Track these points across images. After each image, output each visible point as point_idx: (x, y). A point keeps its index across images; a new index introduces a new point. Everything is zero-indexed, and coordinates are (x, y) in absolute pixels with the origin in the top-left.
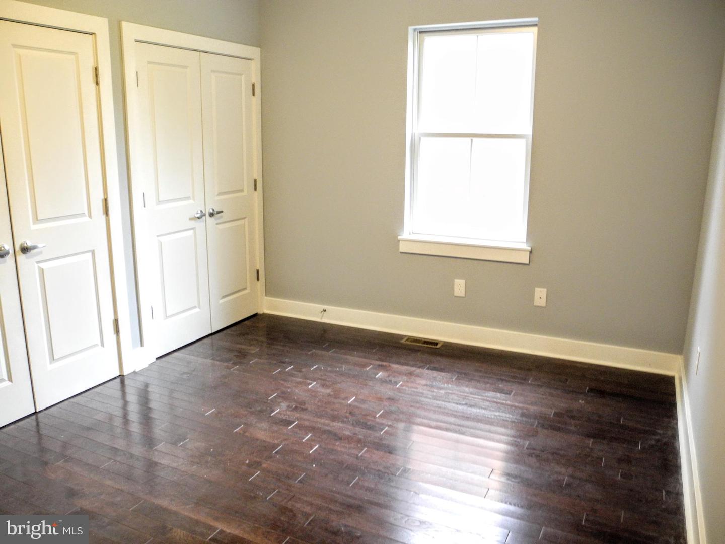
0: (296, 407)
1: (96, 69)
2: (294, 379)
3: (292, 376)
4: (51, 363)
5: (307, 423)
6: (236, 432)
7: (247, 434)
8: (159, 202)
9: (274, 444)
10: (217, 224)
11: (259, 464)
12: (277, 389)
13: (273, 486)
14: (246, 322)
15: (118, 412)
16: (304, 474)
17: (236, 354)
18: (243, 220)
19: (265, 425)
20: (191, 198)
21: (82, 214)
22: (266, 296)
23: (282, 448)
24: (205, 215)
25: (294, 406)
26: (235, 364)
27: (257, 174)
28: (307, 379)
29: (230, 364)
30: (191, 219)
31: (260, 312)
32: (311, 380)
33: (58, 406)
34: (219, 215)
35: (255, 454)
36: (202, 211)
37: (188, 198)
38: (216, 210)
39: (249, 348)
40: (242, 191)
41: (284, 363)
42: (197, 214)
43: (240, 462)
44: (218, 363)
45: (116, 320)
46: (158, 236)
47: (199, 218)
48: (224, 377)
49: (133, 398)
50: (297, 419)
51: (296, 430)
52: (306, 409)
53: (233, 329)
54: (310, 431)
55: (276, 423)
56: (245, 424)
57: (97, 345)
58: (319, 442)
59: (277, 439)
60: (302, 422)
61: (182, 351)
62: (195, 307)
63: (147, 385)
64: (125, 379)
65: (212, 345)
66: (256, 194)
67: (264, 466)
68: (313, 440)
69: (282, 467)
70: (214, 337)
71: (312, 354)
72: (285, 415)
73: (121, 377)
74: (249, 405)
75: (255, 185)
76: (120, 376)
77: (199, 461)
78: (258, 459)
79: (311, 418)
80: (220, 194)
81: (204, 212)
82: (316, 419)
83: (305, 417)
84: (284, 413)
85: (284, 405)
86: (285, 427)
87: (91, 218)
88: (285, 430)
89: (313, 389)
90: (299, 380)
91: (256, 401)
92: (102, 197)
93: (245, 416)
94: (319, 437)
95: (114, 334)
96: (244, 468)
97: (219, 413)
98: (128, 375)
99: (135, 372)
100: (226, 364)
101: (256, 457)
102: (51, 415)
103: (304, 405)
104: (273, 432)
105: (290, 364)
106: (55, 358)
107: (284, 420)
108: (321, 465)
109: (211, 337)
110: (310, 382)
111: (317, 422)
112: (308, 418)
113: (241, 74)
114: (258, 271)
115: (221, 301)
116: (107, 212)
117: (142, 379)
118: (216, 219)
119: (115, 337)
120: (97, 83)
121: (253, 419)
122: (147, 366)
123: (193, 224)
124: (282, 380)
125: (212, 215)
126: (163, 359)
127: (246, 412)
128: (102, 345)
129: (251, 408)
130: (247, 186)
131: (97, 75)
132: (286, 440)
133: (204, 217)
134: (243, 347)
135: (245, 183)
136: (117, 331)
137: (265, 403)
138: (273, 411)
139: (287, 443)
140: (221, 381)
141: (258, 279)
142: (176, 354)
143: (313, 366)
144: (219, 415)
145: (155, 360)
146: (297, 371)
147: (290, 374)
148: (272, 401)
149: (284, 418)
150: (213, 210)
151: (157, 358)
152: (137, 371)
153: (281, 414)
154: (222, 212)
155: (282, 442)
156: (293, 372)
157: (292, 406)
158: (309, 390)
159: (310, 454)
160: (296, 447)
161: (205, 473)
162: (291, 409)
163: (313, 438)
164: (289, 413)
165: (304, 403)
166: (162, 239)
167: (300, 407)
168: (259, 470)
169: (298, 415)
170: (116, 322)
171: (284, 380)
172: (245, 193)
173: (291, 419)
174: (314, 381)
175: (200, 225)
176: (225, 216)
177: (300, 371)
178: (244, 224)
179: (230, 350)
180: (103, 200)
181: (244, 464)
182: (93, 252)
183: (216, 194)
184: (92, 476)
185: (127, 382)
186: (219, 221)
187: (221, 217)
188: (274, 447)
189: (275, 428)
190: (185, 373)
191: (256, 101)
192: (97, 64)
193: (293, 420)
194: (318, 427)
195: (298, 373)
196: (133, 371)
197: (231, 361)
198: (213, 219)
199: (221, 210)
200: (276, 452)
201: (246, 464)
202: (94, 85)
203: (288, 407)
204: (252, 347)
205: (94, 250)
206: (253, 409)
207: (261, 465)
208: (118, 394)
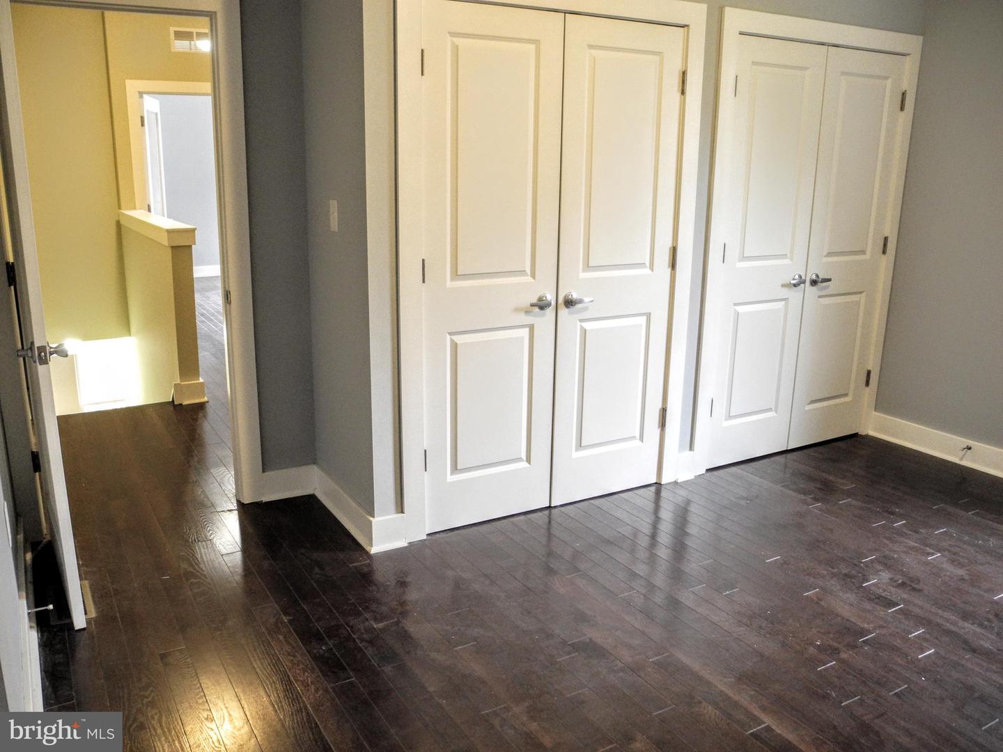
0: (903, 584)
1: (684, 74)
2: (906, 541)
3: (902, 536)
4: (576, 450)
5: (917, 611)
6: (807, 596)
7: (823, 603)
8: (744, 258)
9: (863, 628)
10: (819, 297)
11: (836, 651)
12: (876, 550)
13: (852, 689)
14: (840, 444)
15: (646, 529)
16: (906, 686)
17: (818, 485)
18: (860, 295)
19: (851, 597)
20: (789, 255)
21: (642, 265)
22: (876, 409)
23: (873, 637)
24: (804, 282)
25: (900, 581)
26: (817, 500)
27: (890, 229)
28: (927, 546)
29: (809, 498)
30: (783, 286)
31: (863, 432)
32: (933, 549)
33: (576, 505)
34: (824, 284)
35: (831, 636)
36: (800, 277)
37: (784, 256)
38: (821, 276)
39: (841, 481)
40: (863, 252)
41: (892, 513)
42: (794, 279)
43: (807, 640)
44: (791, 492)
45: (664, 409)
46: (735, 304)
47: (795, 285)
48: (800, 515)
49: (667, 514)
50: (905, 601)
51: (900, 617)
52: (920, 591)
53: (820, 449)
54: (923, 625)
55: (870, 599)
56: (822, 588)
57: (634, 437)
58: (935, 646)
59: (868, 623)
60: (911, 608)
61: (743, 466)
62: (770, 410)
63: (688, 502)
64: (663, 488)
65: (786, 466)
66: (884, 258)
67: (843, 656)
68: (926, 640)
69: (872, 666)
70: (789, 456)
71: (938, 510)
72: (884, 590)
73: (658, 485)
74: (830, 563)
75: (885, 245)
76: (656, 483)
77: (749, 623)
78: (834, 644)
79: (927, 606)
80: (830, 254)
81: (803, 278)
82: (934, 609)
83: (916, 601)
84: (884, 587)
85: (886, 576)
86: (882, 608)
87: (652, 270)
88: (881, 612)
89: (935, 563)
90: (912, 544)
91: (843, 559)
92: (670, 244)
93: (823, 577)
94: (937, 638)
95: (659, 427)
96: (812, 650)
97: (785, 563)
98: (666, 484)
99: (676, 483)
100: (803, 497)
101: (832, 639)
102: (566, 514)
103: (917, 584)
104: (864, 610)
105: (902, 517)
106: (582, 445)
107: (882, 596)
108: (935, 681)
109: (784, 456)
110: (931, 551)
111: (937, 614)
112: (920, 605)
113: (886, 78)
114: (869, 373)
115: (808, 408)
116: (673, 266)
117: (683, 493)
118: (819, 290)
119: (658, 431)
120: (683, 92)
121: (834, 584)
122: (693, 477)
123: (786, 293)
124: (885, 537)
125: (814, 283)
126: (715, 473)
127: (825, 572)
128: (641, 439)
129: (833, 568)
130: (872, 246)
131: (683, 82)
132: (881, 627)
133: (803, 285)
134: (831, 478)
135: (870, 241)
136: (663, 425)
137: (855, 565)
138: (867, 581)
139: (884, 631)
140: (793, 520)
141: (867, 384)
142: (734, 469)
143: (938, 529)
144: (785, 566)
145: (704, 472)
146: (911, 530)
147: (900, 533)
148: (867, 566)
149: (883, 595)
150: (817, 276)
151: (708, 470)
152: (679, 482)
153: (879, 588)
154: (829, 280)
155: (875, 629)
156: (904, 530)
157: (898, 580)
158: (928, 563)
159: (920, 660)
160: (898, 642)
161: (754, 640)
162: (894, 584)
163: (927, 636)
164: (893, 590)
165: (918, 581)
166: (740, 309)
167: (911, 586)
168: (835, 660)
169: (905, 596)
170: (664, 411)
171: (889, 539)
172: (868, 256)
173: (894, 598)
174: (939, 551)
175: (795, 296)
176: (832, 287)
177: (917, 532)
178: (860, 301)
179: (811, 479)
180: (670, 249)
181: (812, 644)
182: (649, 316)
183: (824, 254)
184: (608, 603)
185: (664, 494)
186: (823, 293)
187: (827, 287)
188: (863, 632)
189: (868, 606)
190: (743, 498)
191: (905, 119)
192: (686, 67)
193: (895, 600)
194: (937, 622)
195: (914, 534)
196: (673, 480)
197: (810, 494)
198: (814, 289)
199: (829, 278)
200: (863, 641)
201: (816, 645)
202: (679, 94)
203: (891, 579)
204: (844, 481)
205: (650, 314)
206: (836, 570)
207: (839, 653)
208: (650, 506)
